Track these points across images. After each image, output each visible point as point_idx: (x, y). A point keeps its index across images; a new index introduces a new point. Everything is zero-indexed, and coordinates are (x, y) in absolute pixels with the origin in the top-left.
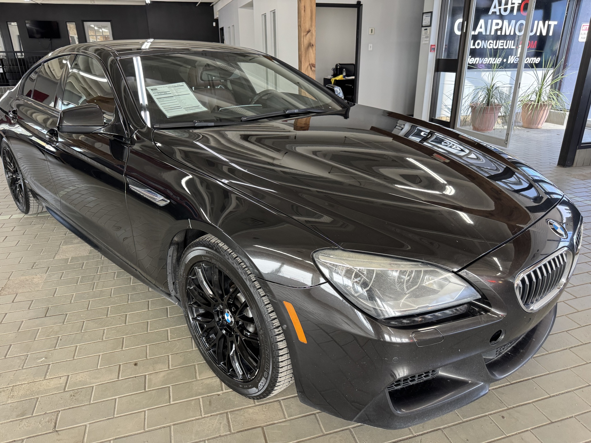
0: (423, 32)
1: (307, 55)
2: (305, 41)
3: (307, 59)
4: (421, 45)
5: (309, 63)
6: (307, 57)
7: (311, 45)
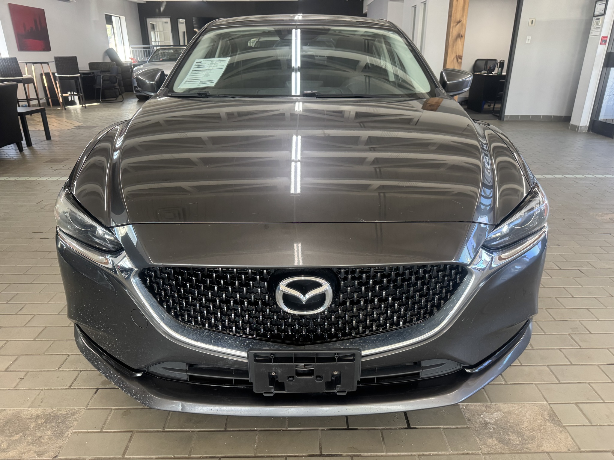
0: (594, 22)
1: (454, 47)
2: (454, 32)
3: (454, 51)
4: (590, 37)
5: (455, 55)
6: (454, 49)
7: (460, 36)
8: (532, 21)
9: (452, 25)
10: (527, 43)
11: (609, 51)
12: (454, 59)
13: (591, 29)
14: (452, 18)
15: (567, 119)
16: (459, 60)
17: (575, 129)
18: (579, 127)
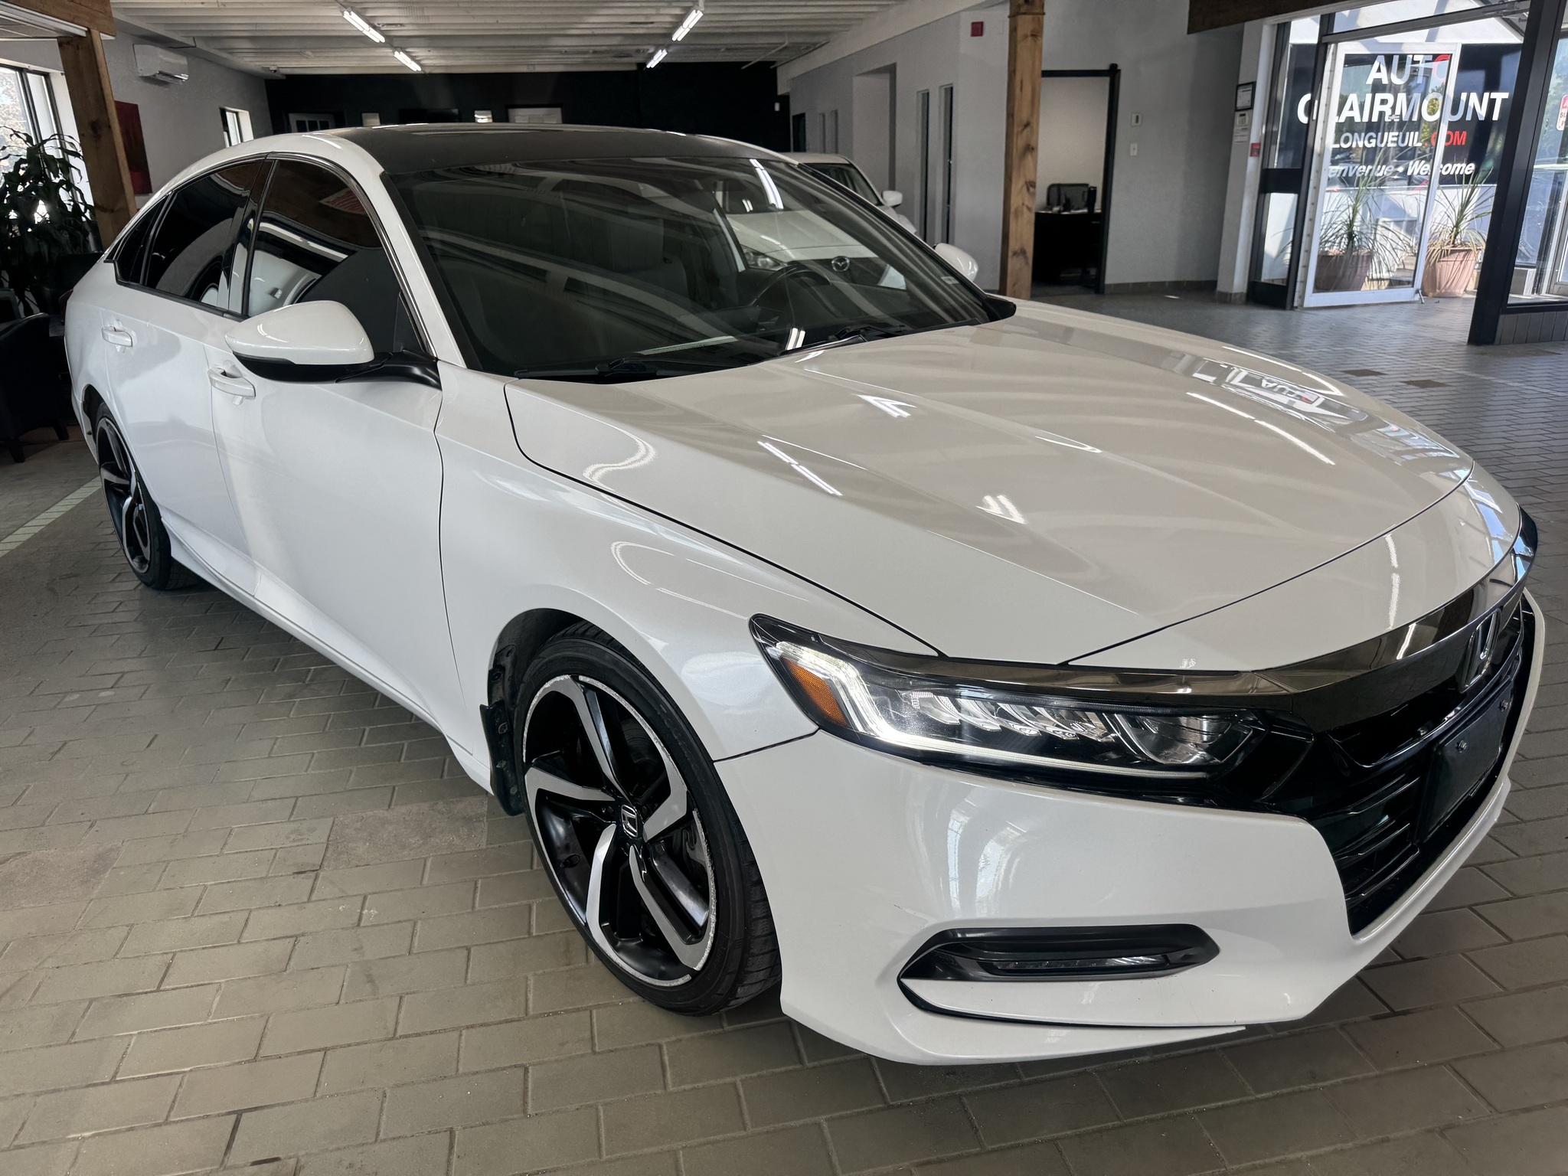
0: (1238, 119)
1: (1022, 167)
2: (1018, 143)
3: (1020, 174)
4: (1234, 144)
5: (1024, 183)
6: (1020, 170)
7: (1030, 149)
8: (1137, 117)
9: (1015, 130)
10: (1132, 154)
11: (1265, 167)
12: (1022, 187)
13: (1235, 134)
14: (1015, 118)
15: (1213, 284)
16: (1032, 189)
17: (1226, 299)
18: (1231, 294)
